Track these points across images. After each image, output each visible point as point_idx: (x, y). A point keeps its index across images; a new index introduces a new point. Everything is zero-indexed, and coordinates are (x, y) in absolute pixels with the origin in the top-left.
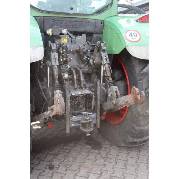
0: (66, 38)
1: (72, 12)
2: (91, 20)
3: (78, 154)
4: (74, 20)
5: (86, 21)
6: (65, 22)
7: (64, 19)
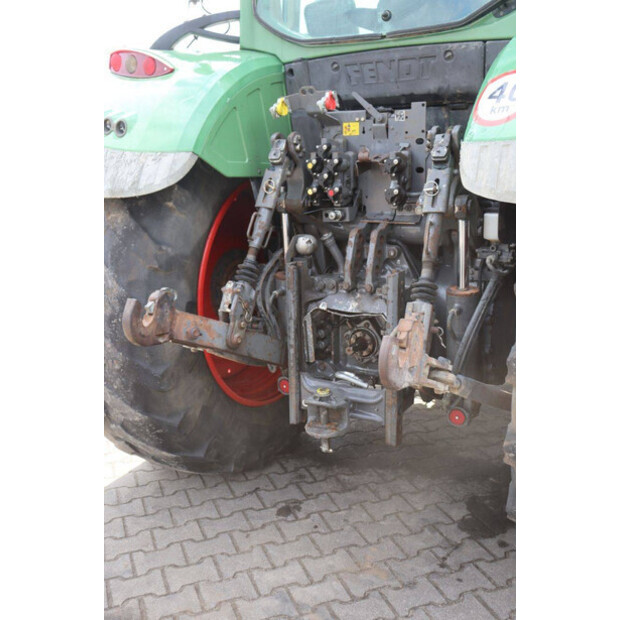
0: (357, 119)
1: (387, 28)
2: (464, 45)
3: (398, 517)
4: (397, 55)
5: (443, 51)
6: (370, 66)
7: (366, 57)
